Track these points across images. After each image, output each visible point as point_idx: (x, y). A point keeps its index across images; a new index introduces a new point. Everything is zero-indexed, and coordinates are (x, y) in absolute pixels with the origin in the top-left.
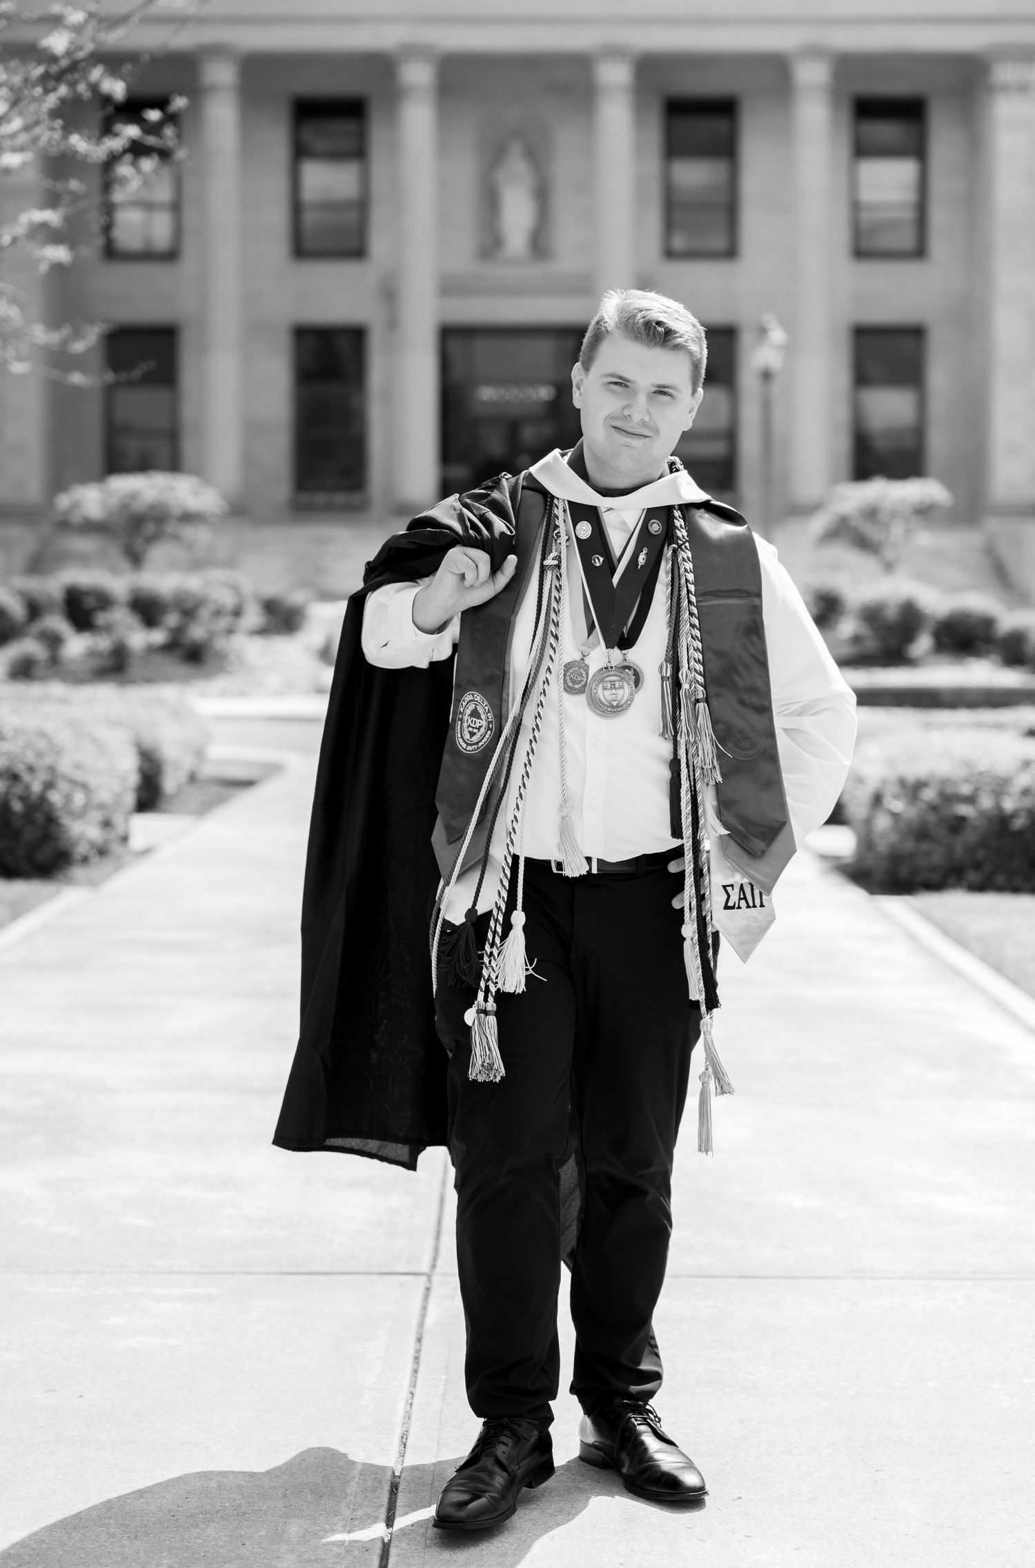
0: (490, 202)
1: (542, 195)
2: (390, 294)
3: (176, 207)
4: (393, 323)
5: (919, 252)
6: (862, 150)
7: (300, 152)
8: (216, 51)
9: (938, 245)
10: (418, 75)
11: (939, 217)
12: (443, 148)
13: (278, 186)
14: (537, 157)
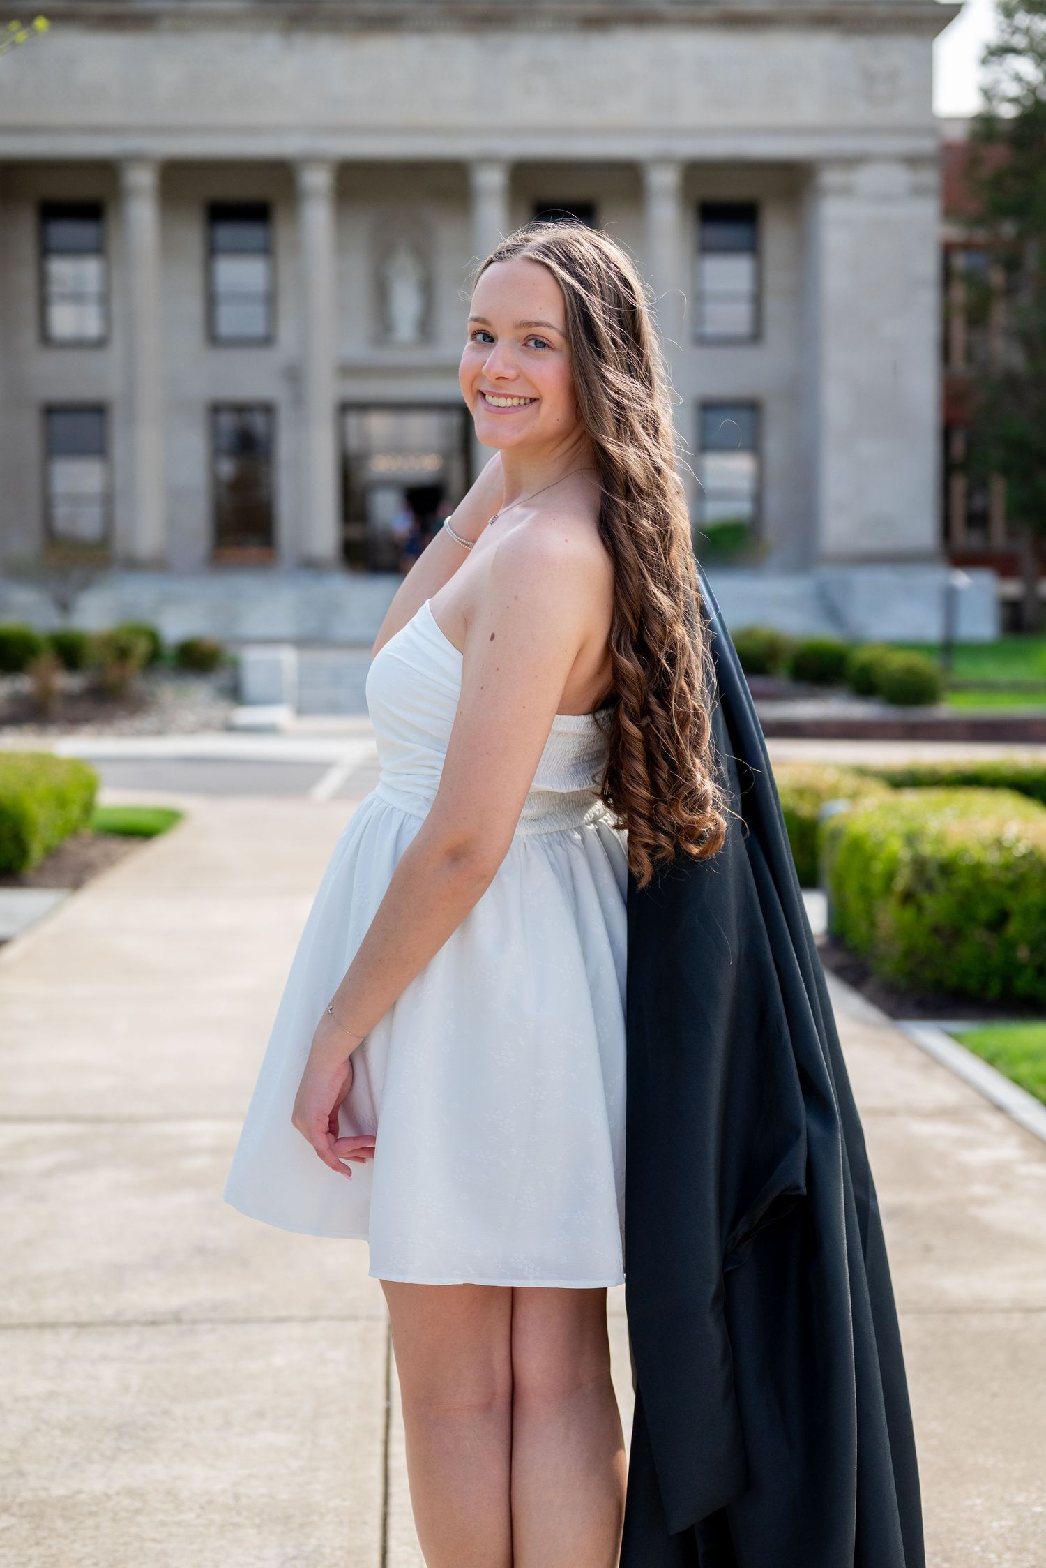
0: (381, 294)
1: (427, 288)
2: (294, 375)
3: (105, 299)
4: (299, 400)
5: (756, 336)
6: (705, 249)
7: (212, 252)
8: (137, 159)
9: (774, 332)
10: (317, 181)
11: (774, 306)
12: (341, 247)
13: (192, 279)
14: (424, 256)
